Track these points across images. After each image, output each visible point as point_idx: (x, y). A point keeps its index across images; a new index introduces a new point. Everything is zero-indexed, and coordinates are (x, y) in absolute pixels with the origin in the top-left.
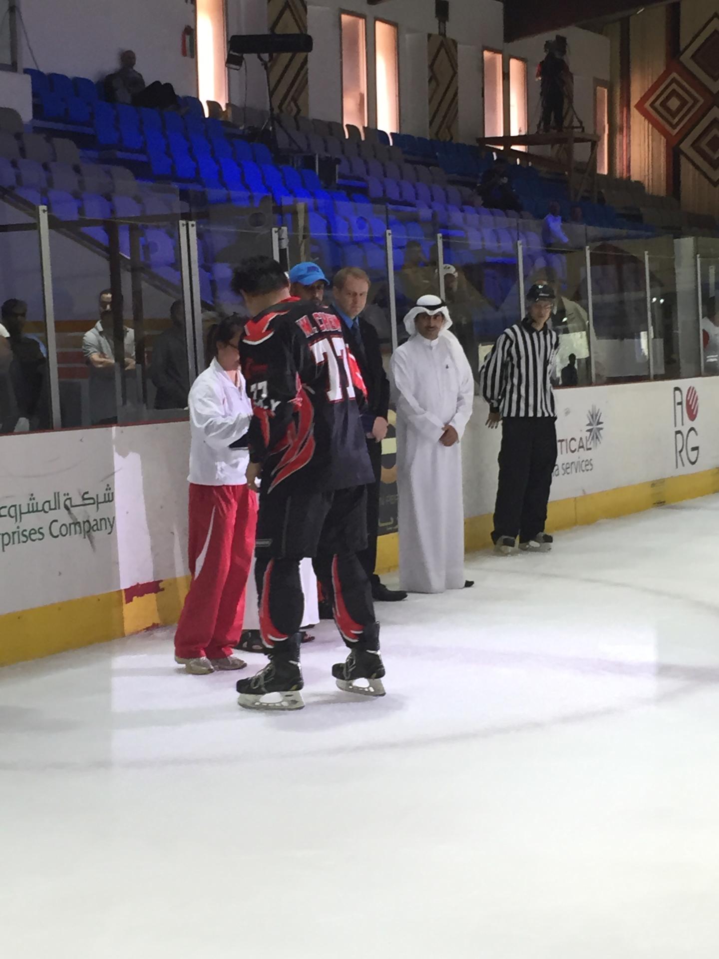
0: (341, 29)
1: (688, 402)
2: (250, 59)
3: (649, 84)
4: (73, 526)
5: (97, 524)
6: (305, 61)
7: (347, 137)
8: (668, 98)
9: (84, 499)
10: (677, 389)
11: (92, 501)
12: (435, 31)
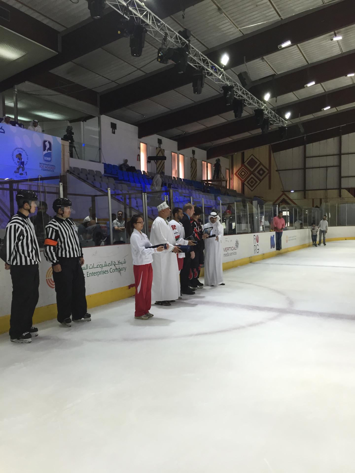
0: (172, 155)
1: (257, 238)
2: (152, 161)
3: (237, 169)
4: (116, 270)
5: (122, 269)
6: (164, 162)
7: (173, 179)
8: (242, 172)
9: (119, 263)
10: (254, 235)
11: (121, 263)
12: (192, 157)
